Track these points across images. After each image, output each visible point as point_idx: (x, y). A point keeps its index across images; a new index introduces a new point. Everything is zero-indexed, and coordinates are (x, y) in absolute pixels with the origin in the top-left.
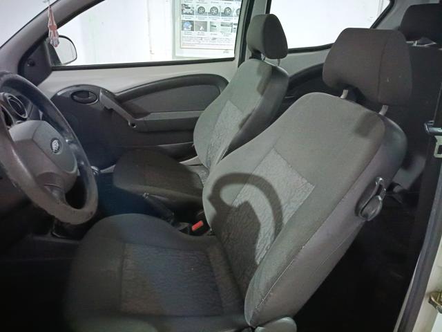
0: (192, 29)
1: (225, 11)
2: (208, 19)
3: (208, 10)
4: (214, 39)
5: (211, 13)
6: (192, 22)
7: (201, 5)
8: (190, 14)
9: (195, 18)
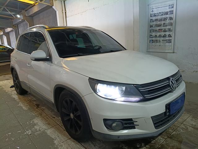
0: (153, 42)
1: (164, 35)
2: (158, 39)
3: (158, 36)
4: (160, 45)
5: (159, 37)
6: (153, 40)
7: (156, 34)
8: (152, 38)
9: (154, 39)
